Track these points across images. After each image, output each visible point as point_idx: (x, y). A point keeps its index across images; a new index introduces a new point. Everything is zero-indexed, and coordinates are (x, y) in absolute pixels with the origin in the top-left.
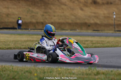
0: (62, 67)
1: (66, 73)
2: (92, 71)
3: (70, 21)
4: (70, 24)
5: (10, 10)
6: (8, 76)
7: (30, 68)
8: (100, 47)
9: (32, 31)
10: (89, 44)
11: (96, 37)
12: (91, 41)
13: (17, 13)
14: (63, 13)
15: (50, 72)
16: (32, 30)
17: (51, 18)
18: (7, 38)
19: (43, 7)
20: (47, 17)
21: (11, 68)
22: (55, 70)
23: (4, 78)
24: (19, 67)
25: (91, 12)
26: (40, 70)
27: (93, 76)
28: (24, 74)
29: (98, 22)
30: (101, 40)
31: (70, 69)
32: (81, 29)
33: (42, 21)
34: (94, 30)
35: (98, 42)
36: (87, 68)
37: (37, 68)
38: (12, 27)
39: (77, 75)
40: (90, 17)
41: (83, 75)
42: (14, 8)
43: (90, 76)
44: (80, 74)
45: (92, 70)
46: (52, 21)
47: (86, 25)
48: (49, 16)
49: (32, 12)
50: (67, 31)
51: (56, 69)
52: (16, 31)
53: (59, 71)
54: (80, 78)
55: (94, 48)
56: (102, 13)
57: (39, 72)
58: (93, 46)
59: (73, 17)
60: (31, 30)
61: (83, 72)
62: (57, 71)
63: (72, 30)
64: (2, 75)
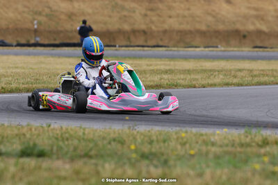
0: (189, 129)
1: (197, 142)
2: (252, 138)
3: (203, 28)
4: (203, 34)
5: (76, 5)
6: (75, 149)
7: (120, 131)
8: (270, 84)
9: (123, 51)
10: (245, 77)
11: (259, 61)
12: (248, 70)
13: (90, 11)
14: (189, 9)
15: (164, 141)
16: (123, 48)
17: (164, 22)
20: (154, 19)
21: (81, 134)
22: (175, 137)
24: (96, 130)
25: (249, 8)
26: (142, 137)
27: (255, 150)
28: (109, 146)
29: (264, 28)
30: (271, 68)
31: (206, 135)
32: (228, 44)
33: (143, 27)
34: (255, 47)
35: (263, 73)
36: (242, 131)
39: (221, 146)
40: (246, 17)
41: (233, 145)
43: (249, 149)
44: (227, 145)
45: (253, 136)
46: (166, 26)
47: (239, 36)
48: (159, 16)
49: (123, 8)
50: (197, 49)
51: (176, 133)
53: (182, 138)
55: (256, 85)
56: (271, 8)
57: (139, 140)
58: (253, 82)
60: (121, 48)
61: (233, 140)
62: (178, 138)
63: (208, 47)
64: (61, 148)
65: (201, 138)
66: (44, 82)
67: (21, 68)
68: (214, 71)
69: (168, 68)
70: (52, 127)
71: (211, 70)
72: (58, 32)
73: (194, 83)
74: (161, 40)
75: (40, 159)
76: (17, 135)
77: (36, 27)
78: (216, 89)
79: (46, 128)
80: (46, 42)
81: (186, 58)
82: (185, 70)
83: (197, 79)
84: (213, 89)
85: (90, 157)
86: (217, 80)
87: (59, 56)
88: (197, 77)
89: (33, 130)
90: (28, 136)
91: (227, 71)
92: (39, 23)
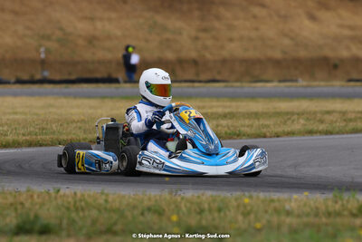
0: (255, 194)
1: (266, 212)
2: (343, 205)
3: (278, 55)
4: (277, 63)
5: (99, 25)
6: (94, 223)
7: (158, 198)
10: (336, 122)
11: (356, 100)
12: (340, 112)
13: (119, 33)
14: (257, 29)
15: (220, 210)
17: (222, 47)
18: (90, 111)
19: (197, 13)
20: (209, 43)
21: (102, 201)
22: (234, 203)
23: (80, 229)
24: (124, 197)
25: (341, 26)
27: (347, 220)
28: (141, 218)
31: (279, 200)
32: (313, 77)
33: (193, 55)
34: (350, 80)
36: (330, 195)
37: (179, 199)
38: (105, 75)
39: (299, 216)
40: (337, 39)
41: (317, 215)
42: (110, 20)
43: (339, 220)
44: (308, 215)
45: (345, 202)
46: (225, 54)
47: (328, 66)
48: (216, 38)
49: (164, 28)
50: (269, 85)
51: (236, 200)
52: (117, 88)
53: (245, 206)
54: (306, 225)
55: (351, 133)
57: (184, 209)
58: (347, 129)
59: (287, 42)
61: (317, 208)
62: (238, 206)
63: (284, 81)
64: (74, 221)
65: (273, 205)
66: (54, 133)
67: (21, 113)
68: (293, 114)
69: (227, 110)
70: (62, 192)
71: (287, 113)
72: (75, 64)
73: (264, 130)
74: (219, 73)
75: (43, 238)
76: (11, 204)
77: (43, 56)
78: (294, 138)
79: (53, 195)
80: (58, 77)
81: (253, 97)
82: (252, 113)
83: (268, 126)
84: (290, 138)
85: (115, 233)
86: (297, 127)
87: (76, 96)
88: (267, 122)
89: (35, 197)
90: (27, 205)
91: (309, 113)
92: (48, 51)
